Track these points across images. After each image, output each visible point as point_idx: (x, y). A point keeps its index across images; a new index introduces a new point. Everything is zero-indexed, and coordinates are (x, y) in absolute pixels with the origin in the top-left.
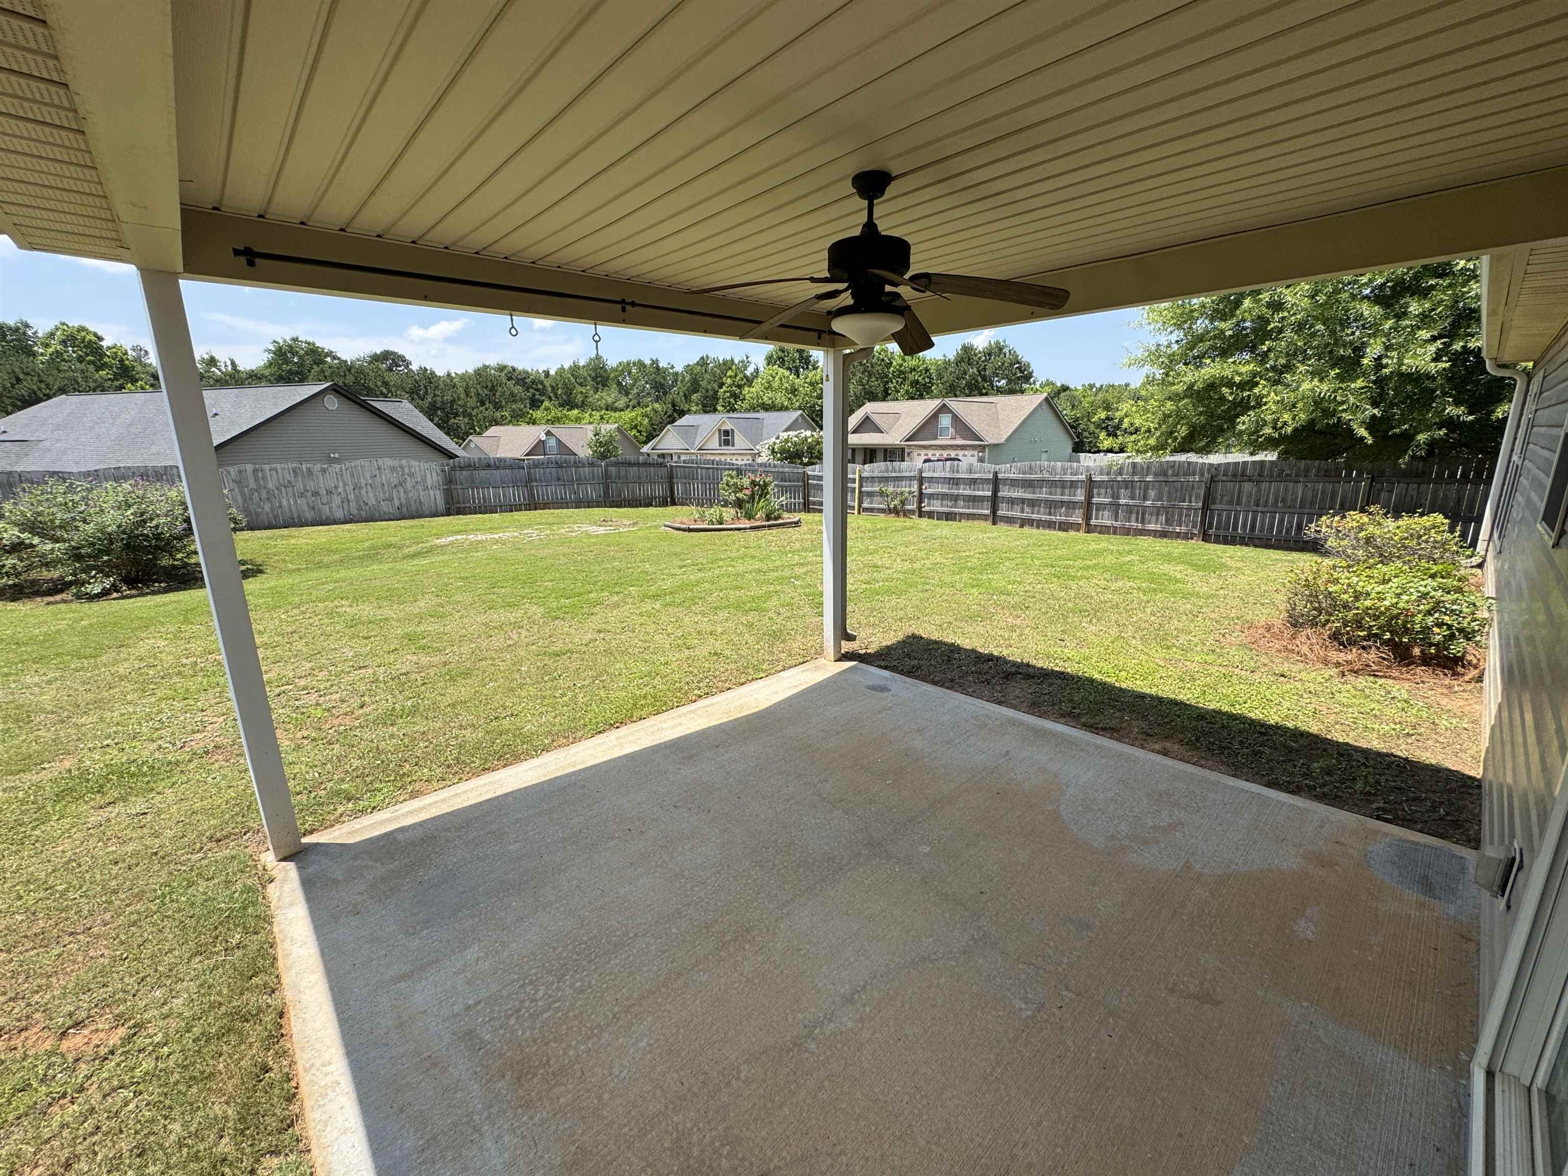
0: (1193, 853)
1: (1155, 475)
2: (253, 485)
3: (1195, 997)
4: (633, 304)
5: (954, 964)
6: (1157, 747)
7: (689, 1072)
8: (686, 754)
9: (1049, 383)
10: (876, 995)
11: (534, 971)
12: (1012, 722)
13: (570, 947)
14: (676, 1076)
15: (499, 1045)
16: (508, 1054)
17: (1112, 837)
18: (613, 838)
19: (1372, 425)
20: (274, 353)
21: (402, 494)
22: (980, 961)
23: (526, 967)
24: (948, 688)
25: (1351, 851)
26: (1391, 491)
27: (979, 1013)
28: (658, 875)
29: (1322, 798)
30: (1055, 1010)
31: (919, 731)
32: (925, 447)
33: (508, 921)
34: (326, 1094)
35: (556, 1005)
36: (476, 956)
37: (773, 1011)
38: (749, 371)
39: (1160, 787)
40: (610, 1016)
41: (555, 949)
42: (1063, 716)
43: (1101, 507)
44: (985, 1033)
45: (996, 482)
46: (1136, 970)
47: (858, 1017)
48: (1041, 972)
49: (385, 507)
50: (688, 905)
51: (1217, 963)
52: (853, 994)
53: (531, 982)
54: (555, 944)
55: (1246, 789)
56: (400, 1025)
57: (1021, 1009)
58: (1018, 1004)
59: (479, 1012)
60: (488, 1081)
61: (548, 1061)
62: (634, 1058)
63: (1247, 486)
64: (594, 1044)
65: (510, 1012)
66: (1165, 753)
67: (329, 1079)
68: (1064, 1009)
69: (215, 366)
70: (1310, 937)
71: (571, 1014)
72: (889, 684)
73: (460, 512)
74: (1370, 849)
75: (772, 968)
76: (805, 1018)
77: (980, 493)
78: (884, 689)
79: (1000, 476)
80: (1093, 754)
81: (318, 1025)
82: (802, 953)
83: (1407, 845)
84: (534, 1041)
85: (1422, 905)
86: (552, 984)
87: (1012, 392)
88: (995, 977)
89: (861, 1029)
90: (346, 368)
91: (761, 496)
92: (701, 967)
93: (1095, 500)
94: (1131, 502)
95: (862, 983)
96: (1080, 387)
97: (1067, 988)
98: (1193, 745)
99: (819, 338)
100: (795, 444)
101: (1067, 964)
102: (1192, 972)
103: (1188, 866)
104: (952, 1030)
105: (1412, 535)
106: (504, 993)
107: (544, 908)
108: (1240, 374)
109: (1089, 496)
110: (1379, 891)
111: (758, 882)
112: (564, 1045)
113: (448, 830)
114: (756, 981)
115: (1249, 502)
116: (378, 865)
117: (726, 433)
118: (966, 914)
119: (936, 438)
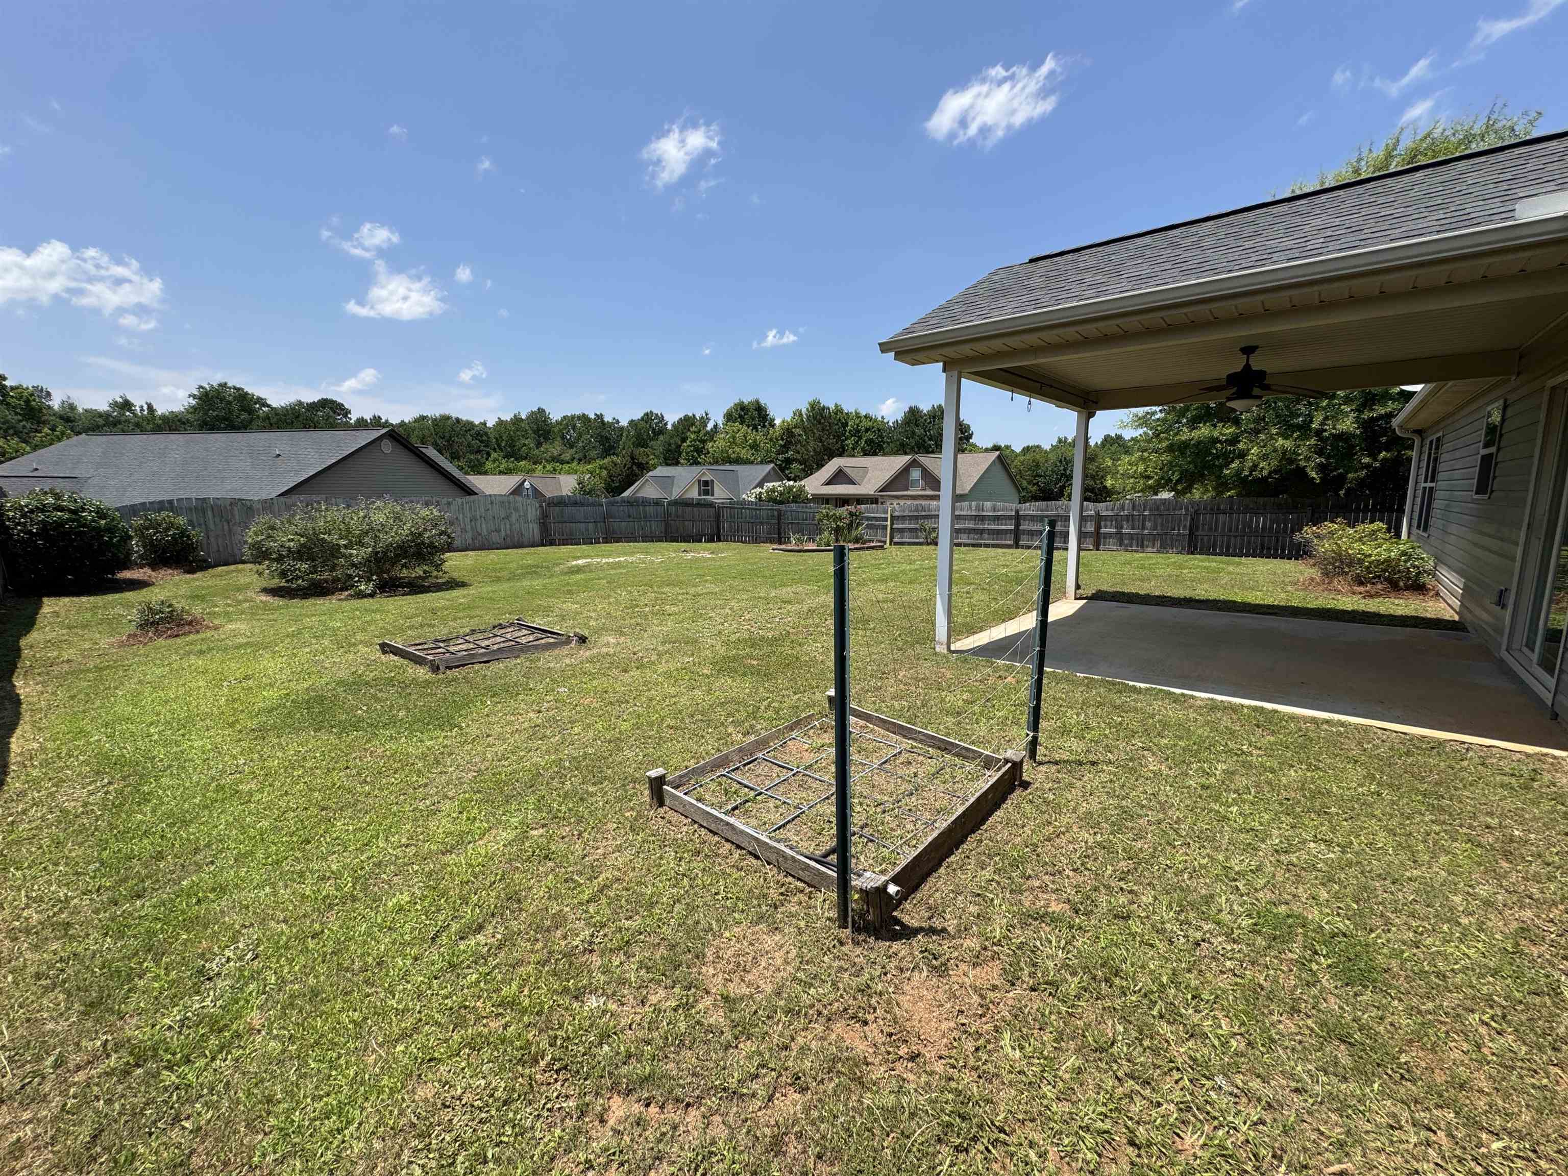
1: (1150, 510)
19: (1321, 468)
20: (200, 399)
21: (508, 526)
32: (897, 497)
38: (710, 426)
43: (1106, 536)
45: (1018, 518)
49: (496, 538)
63: (1222, 517)
73: (552, 543)
77: (1004, 527)
79: (1021, 513)
93: (1103, 530)
94: (1132, 532)
100: (781, 494)
108: (1225, 435)
109: (1098, 527)
115: (1223, 528)
117: (706, 483)
119: (907, 489)
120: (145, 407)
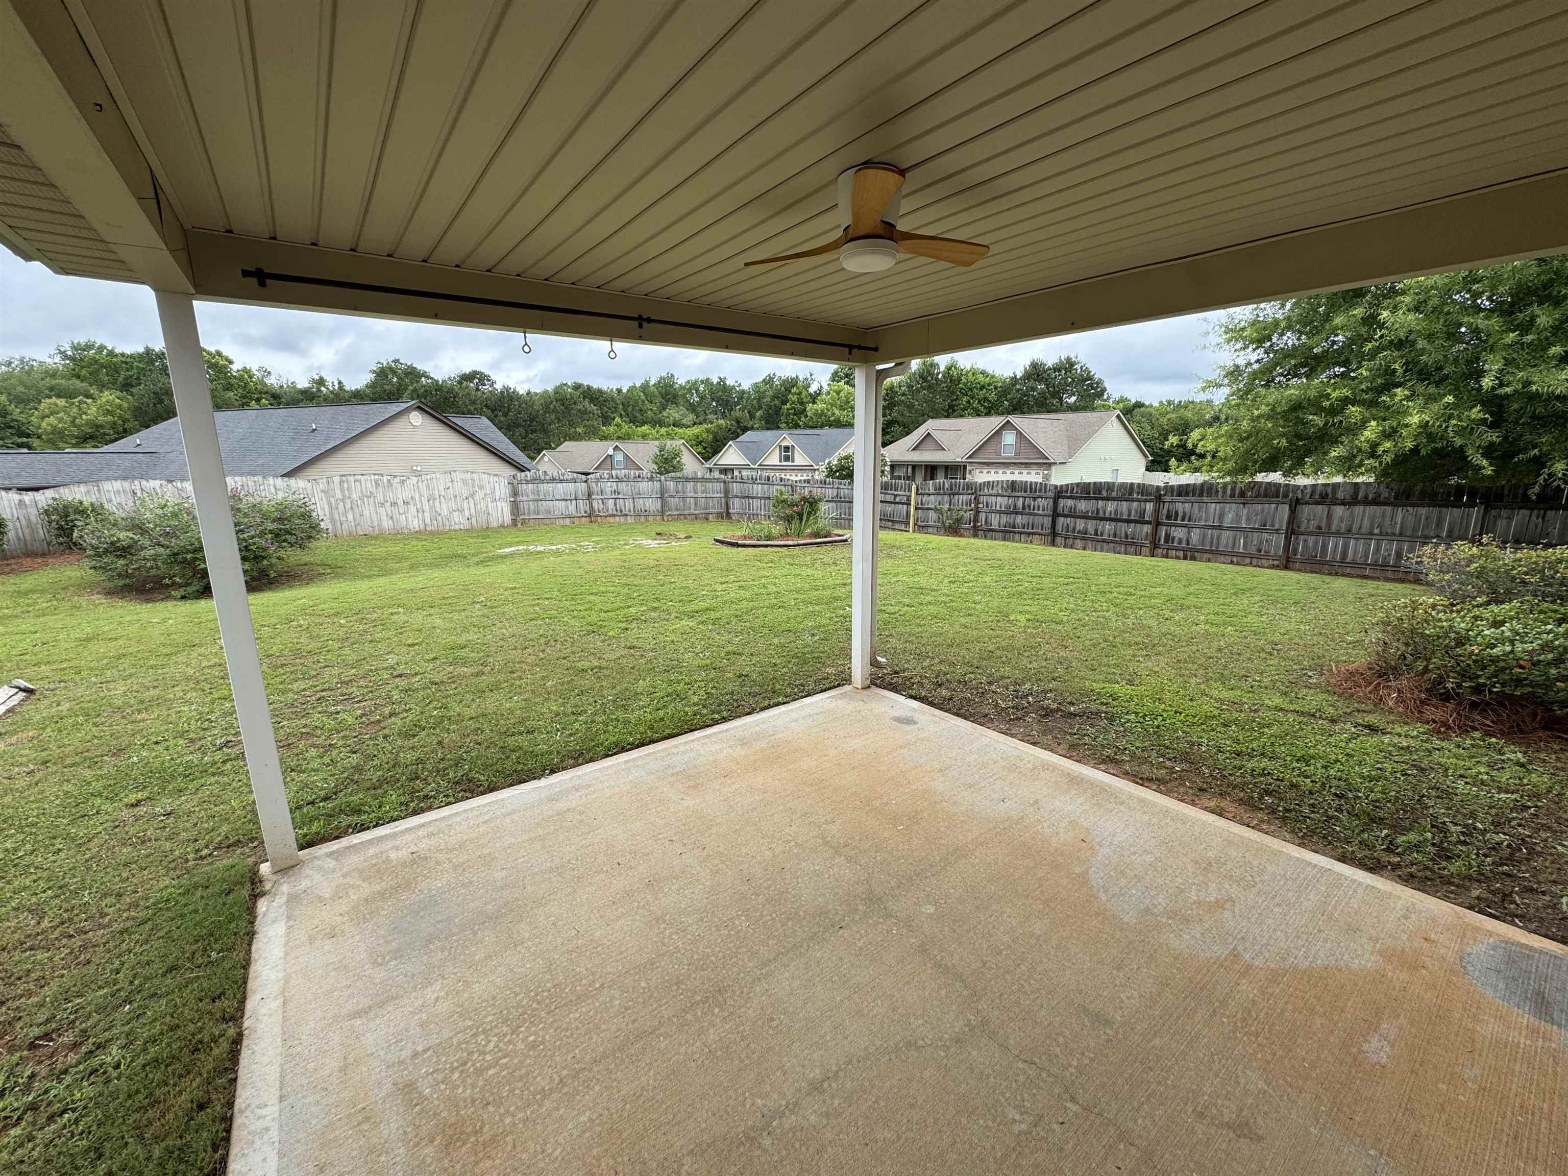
0: (1243, 938)
1: (1233, 496)
2: (339, 495)
3: (1229, 1126)
4: (649, 320)
5: (943, 1054)
6: (1212, 804)
7: (626, 1158)
8: (692, 783)
9: (1122, 400)
10: (849, 1085)
11: (490, 1018)
12: (1045, 766)
13: (532, 994)
14: (611, 1162)
15: (436, 1102)
16: (443, 1115)
17: (1147, 911)
18: (599, 872)
20: (377, 373)
21: (472, 505)
22: (974, 1053)
23: (484, 1013)
24: (980, 724)
25: (1443, 951)
26: (1510, 518)
27: (964, 1120)
28: (638, 917)
29: (1409, 880)
30: (1055, 1126)
31: (941, 770)
32: (987, 464)
33: (477, 957)
34: (253, 1142)
35: (504, 1061)
36: (436, 995)
37: (731, 1093)
38: (813, 389)
39: (1210, 854)
40: (557, 1079)
41: (516, 995)
42: (1104, 762)
43: (1171, 529)
44: (967, 1147)
45: (1057, 502)
46: (1159, 1083)
47: (824, 1110)
48: (1044, 1075)
49: (458, 518)
50: (664, 955)
51: (1261, 1085)
52: (823, 1081)
53: (484, 1032)
54: (517, 989)
55: (1314, 862)
56: (344, 1069)
57: (1014, 1121)
58: (1012, 1114)
59: (424, 1060)
60: (417, 1145)
61: (481, 1128)
62: (571, 1135)
63: (1339, 511)
64: (532, 1112)
65: (456, 1064)
66: (1220, 812)
67: (260, 1124)
68: (1066, 1126)
69: (324, 386)
70: (1384, 1061)
71: (517, 1074)
72: (917, 717)
73: (525, 523)
74: (1469, 950)
75: (738, 1039)
76: (764, 1105)
77: (1041, 512)
78: (909, 721)
79: (1061, 495)
80: (1135, 808)
81: (265, 1060)
82: (774, 1023)
83: (1518, 949)
84: (473, 1101)
85: (1535, 1032)
86: (505, 1035)
87: (1084, 409)
88: (988, 1076)
89: (825, 1127)
90: (438, 387)
91: (809, 514)
92: (662, 1030)
93: (1165, 521)
94: (1205, 525)
95: (834, 1068)
96: (1156, 404)
97: (1073, 1099)
98: (1250, 804)
99: (850, 353)
101: (1076, 1068)
102: (1228, 1093)
103: (1235, 955)
104: (929, 1138)
105: (1533, 569)
106: (455, 1041)
107: (516, 946)
109: (1158, 517)
110: (1478, 1008)
111: (741, 934)
112: (502, 1111)
113: (439, 851)
114: (719, 1053)
115: (1340, 527)
116: (365, 885)
117: (787, 449)
118: (965, 993)
119: (999, 456)
120: (336, 383)
